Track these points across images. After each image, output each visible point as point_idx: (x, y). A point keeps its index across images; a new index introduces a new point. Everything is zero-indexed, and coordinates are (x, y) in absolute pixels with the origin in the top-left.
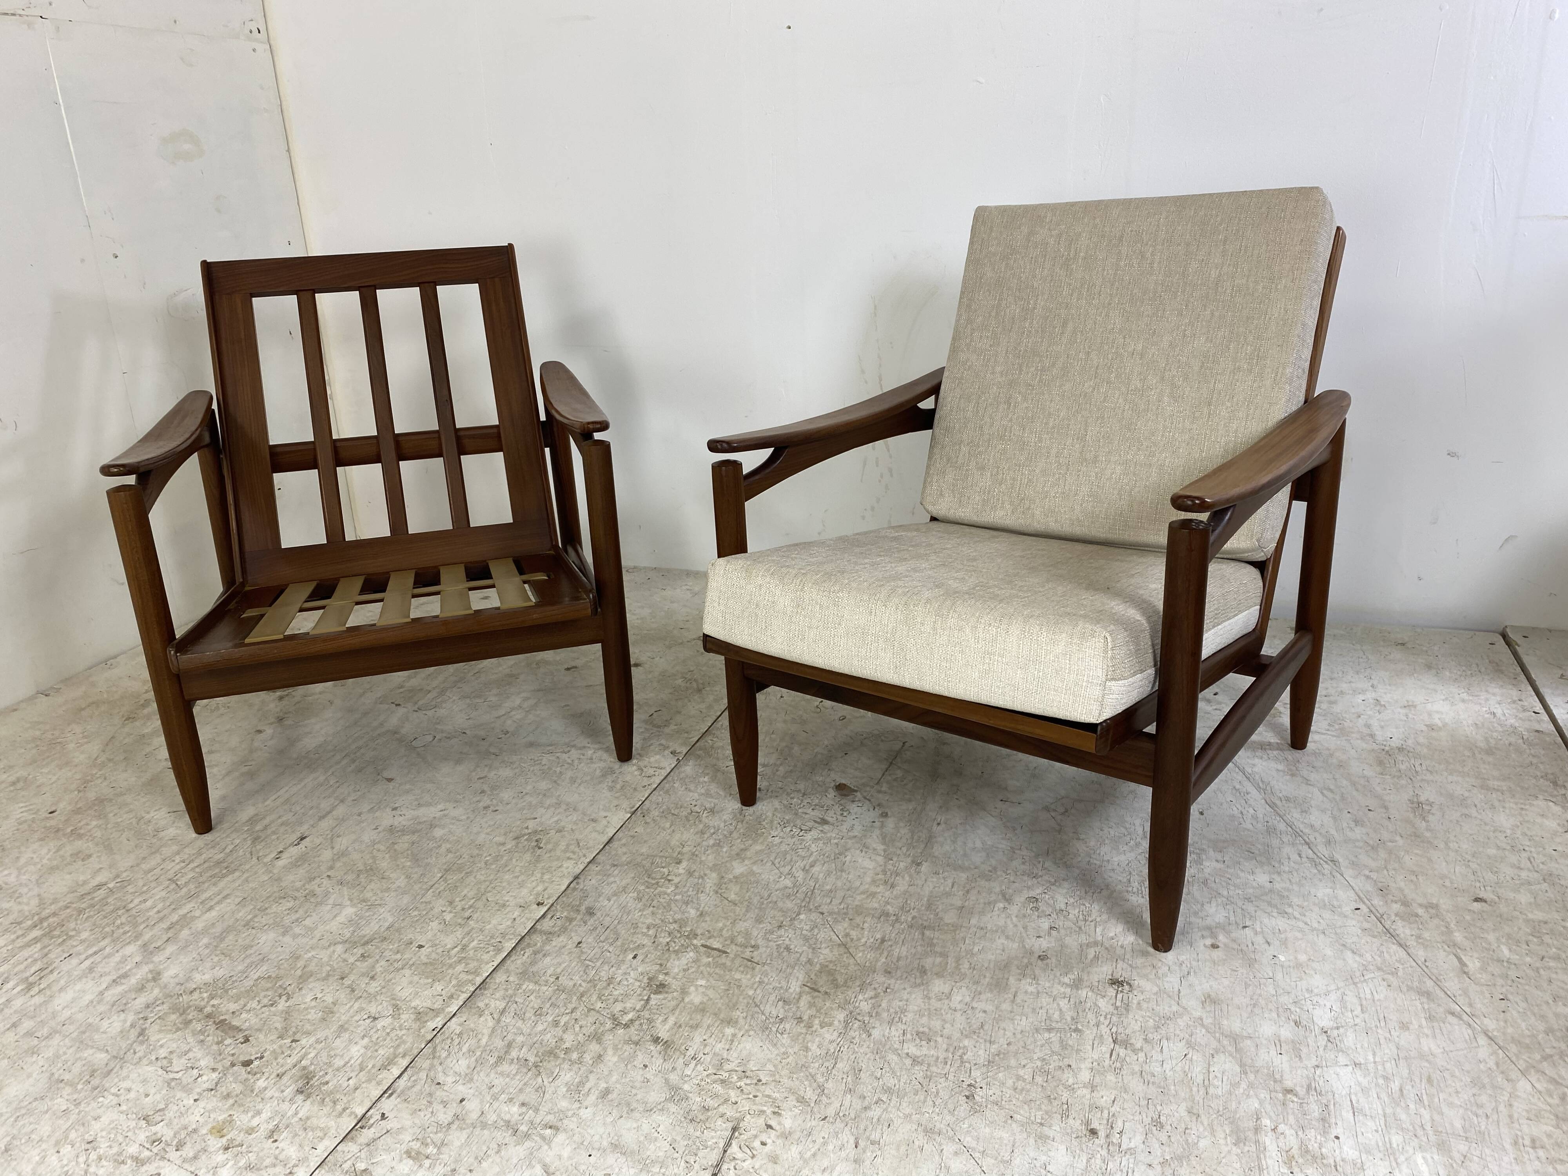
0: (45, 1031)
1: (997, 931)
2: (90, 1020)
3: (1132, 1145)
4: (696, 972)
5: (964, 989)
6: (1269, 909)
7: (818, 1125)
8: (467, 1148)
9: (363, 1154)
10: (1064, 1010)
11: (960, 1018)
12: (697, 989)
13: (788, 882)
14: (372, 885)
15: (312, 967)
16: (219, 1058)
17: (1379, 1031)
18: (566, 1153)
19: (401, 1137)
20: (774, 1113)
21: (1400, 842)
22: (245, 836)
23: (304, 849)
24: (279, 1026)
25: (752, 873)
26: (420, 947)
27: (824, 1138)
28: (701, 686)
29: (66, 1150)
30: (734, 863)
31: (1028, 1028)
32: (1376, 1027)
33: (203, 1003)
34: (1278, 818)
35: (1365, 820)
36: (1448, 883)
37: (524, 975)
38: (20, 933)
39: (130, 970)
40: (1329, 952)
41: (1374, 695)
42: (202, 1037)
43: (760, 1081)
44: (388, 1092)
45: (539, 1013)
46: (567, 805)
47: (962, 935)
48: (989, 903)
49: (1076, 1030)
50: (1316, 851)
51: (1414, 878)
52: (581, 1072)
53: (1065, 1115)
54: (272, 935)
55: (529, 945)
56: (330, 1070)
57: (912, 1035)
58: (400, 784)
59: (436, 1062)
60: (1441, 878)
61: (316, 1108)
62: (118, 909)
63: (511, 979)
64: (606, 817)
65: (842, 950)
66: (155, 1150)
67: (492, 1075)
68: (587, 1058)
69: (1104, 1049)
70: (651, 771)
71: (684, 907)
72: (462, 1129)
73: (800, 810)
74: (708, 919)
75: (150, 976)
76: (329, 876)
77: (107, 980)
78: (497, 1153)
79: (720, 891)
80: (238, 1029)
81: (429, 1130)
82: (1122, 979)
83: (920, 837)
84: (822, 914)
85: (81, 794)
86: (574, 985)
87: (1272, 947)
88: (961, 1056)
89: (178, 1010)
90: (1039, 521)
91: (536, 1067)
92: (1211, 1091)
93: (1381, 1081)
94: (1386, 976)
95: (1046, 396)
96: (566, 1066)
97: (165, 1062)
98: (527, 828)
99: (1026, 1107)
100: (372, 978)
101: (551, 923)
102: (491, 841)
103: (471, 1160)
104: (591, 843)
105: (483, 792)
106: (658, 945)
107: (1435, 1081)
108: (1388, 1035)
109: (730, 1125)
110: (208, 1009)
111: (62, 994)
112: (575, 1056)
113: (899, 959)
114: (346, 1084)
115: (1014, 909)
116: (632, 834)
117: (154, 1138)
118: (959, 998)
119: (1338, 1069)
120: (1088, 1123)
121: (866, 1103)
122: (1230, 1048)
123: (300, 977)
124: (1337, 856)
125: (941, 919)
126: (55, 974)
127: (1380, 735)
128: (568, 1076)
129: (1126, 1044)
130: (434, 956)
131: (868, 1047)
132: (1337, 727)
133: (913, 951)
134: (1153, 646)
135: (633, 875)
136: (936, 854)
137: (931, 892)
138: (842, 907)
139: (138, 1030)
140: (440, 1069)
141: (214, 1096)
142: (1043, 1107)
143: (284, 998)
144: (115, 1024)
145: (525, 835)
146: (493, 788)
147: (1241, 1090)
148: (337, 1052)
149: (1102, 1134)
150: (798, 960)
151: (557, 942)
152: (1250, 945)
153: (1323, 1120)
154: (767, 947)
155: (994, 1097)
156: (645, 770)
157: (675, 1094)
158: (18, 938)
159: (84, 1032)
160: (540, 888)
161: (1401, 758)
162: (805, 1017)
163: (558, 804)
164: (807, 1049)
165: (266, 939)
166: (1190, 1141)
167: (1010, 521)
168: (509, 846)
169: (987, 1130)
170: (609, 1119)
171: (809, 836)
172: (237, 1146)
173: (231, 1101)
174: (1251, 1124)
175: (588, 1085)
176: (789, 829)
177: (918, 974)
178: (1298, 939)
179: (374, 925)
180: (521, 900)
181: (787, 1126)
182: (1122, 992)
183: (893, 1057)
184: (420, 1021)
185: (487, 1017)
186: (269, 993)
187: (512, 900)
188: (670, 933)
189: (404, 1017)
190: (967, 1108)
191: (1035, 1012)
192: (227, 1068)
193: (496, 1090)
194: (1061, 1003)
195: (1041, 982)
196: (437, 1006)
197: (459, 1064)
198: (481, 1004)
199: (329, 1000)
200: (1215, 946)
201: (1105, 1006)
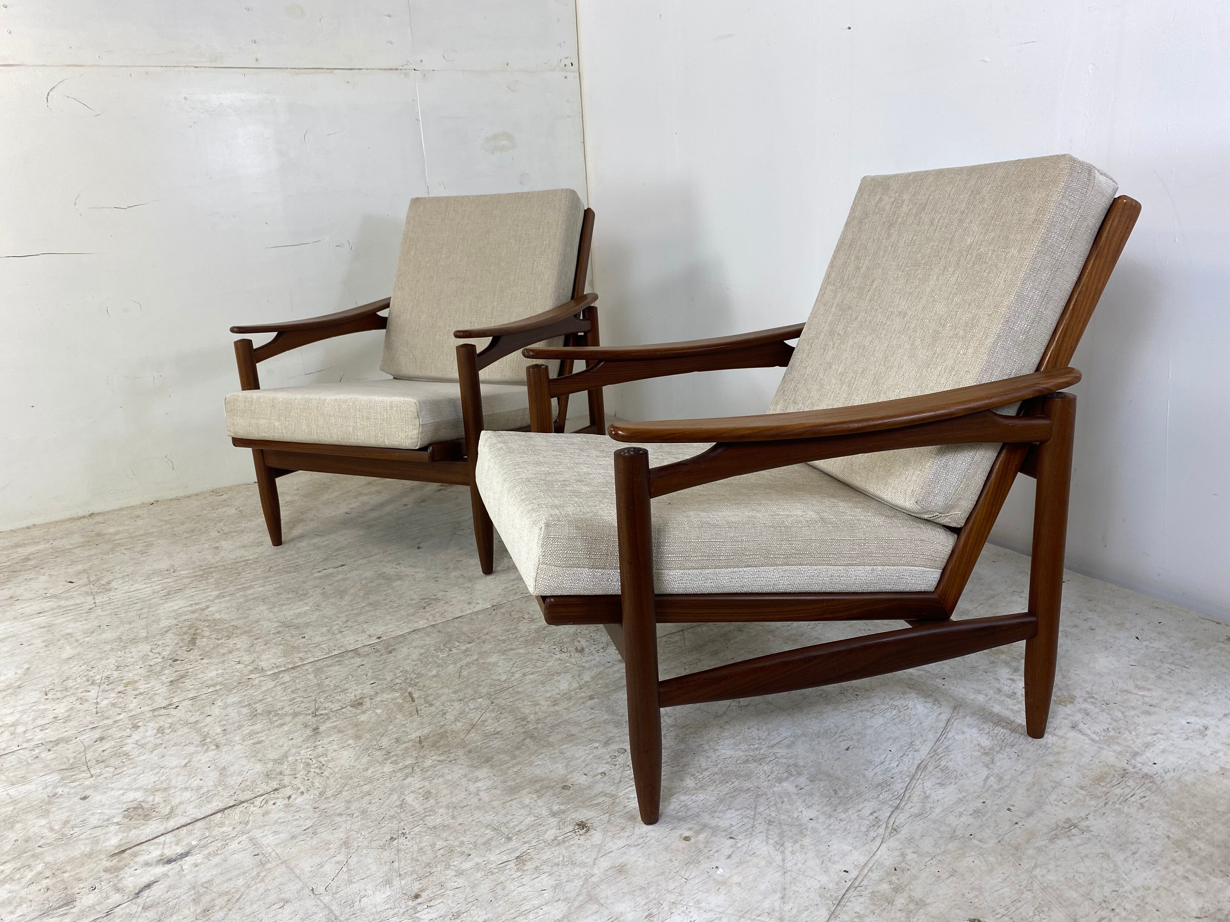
1: (567, 759)
3: (423, 917)
4: (386, 704)
5: (492, 782)
8: (179, 738)
9: (147, 719)
10: (524, 823)
11: (461, 796)
12: (371, 714)
13: (504, 678)
14: (332, 600)
15: (256, 629)
16: (171, 653)
18: (205, 760)
19: (168, 719)
20: (302, 792)
24: (207, 650)
25: (495, 665)
26: (304, 637)
27: (300, 817)
31: (485, 822)
33: (201, 627)
34: (907, 780)
36: (971, 895)
37: (317, 670)
39: (204, 601)
40: (764, 887)
42: (180, 642)
43: (322, 774)
44: (195, 698)
45: (295, 691)
47: (544, 751)
48: (593, 741)
49: (509, 838)
50: (894, 817)
51: (946, 876)
52: (266, 728)
53: (420, 878)
54: (264, 607)
55: (341, 657)
56: (193, 678)
57: (424, 791)
59: (228, 693)
61: (165, 692)
63: (310, 669)
65: (469, 728)
66: (102, 681)
67: (235, 710)
68: (279, 722)
69: (504, 858)
71: (434, 668)
72: (190, 728)
74: (435, 679)
76: (323, 589)
77: (191, 603)
78: (185, 745)
79: (464, 667)
80: (194, 644)
81: (180, 722)
82: (589, 825)
84: (492, 703)
86: (328, 685)
87: (727, 860)
89: (191, 626)
91: (255, 716)
96: (265, 721)
97: (156, 647)
98: (436, 595)
99: (409, 861)
100: (266, 644)
101: (369, 650)
103: (173, 743)
106: (391, 683)
109: (277, 787)
110: (199, 631)
111: (172, 603)
112: (276, 719)
113: (488, 747)
114: (188, 687)
116: (475, 617)
117: (109, 676)
120: (423, 890)
121: (344, 812)
123: (245, 631)
124: (906, 828)
125: (549, 736)
126: (181, 593)
128: (258, 727)
129: (522, 863)
130: (301, 644)
131: (393, 785)
133: (503, 747)
135: (439, 640)
137: (570, 718)
139: (168, 629)
140: (224, 697)
141: (147, 669)
142: (417, 868)
143: (227, 638)
144: (166, 623)
145: (429, 599)
148: (207, 671)
149: (419, 900)
150: (440, 722)
151: (355, 660)
152: (713, 851)
154: (437, 708)
155: (403, 847)
157: (281, 759)
159: (154, 622)
160: (390, 630)
162: (392, 754)
164: (366, 770)
165: (260, 608)
169: (371, 861)
170: (241, 755)
172: (123, 693)
173: (148, 674)
175: (258, 735)
176: (555, 647)
177: (482, 761)
178: (757, 866)
179: (304, 619)
180: (374, 632)
181: (296, 802)
182: (575, 832)
183: (395, 797)
184: (251, 672)
185: (274, 683)
186: (226, 634)
187: (371, 631)
188: (407, 679)
189: (249, 667)
190: (382, 843)
191: (505, 815)
192: (167, 659)
193: (226, 718)
194: (529, 819)
195: (539, 801)
196: (266, 669)
197: (232, 699)
198: (281, 676)
199: (238, 646)
200: (687, 839)
201: (550, 834)
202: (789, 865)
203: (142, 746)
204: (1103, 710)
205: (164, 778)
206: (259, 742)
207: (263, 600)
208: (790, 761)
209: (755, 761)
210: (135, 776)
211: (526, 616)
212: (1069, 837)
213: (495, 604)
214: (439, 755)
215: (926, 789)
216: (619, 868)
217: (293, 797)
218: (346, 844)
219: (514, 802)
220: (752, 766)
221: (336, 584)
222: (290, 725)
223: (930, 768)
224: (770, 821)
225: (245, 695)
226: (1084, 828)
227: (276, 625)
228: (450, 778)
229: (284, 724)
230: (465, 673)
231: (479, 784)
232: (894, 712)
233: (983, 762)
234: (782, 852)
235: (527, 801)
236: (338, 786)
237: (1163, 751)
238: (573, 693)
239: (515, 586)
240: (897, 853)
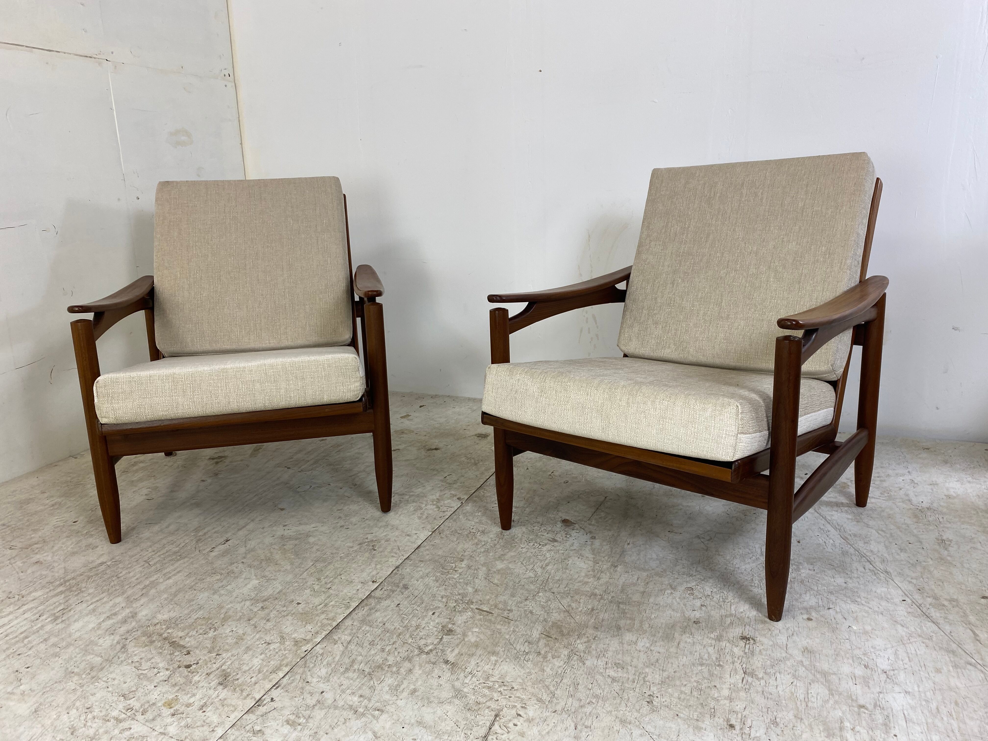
0: (64, 644)
1: (666, 606)
2: (92, 639)
3: (758, 735)
4: (473, 623)
5: (645, 639)
6: (845, 599)
7: (551, 716)
8: (325, 720)
9: (259, 721)
10: (710, 653)
11: (643, 656)
12: (473, 634)
13: (532, 575)
14: (270, 568)
15: (230, 613)
16: (171, 663)
17: (922, 673)
18: (388, 725)
19: (283, 712)
20: (522, 707)
21: (931, 562)
22: (192, 538)
23: (228, 547)
24: (209, 646)
25: (510, 569)
26: (299, 604)
27: (554, 723)
28: (477, 462)
29: (73, 712)
30: (497, 562)
31: (687, 663)
32: (919, 670)
33: (162, 631)
34: (849, 546)
35: (907, 549)
36: (963, 587)
37: (363, 621)
38: (52, 588)
39: (118, 611)
40: (886, 625)
41: (910, 477)
42: (161, 651)
43: (513, 688)
44: (276, 686)
45: (372, 643)
46: (392, 526)
47: (643, 608)
48: (661, 590)
49: (719, 665)
50: (875, 566)
51: (941, 584)
52: (398, 679)
53: (713, 715)
54: (206, 594)
55: (367, 605)
56: (240, 672)
57: (612, 664)
58: (289, 512)
59: (306, 669)
60: (959, 584)
61: (230, 693)
62: (113, 576)
63: (355, 624)
64: (416, 534)
65: (566, 614)
66: (129, 714)
67: (342, 678)
68: (402, 671)
69: (738, 677)
70: (445, 509)
71: (465, 586)
72: (321, 709)
73: (539, 534)
74: (480, 593)
75: (130, 615)
76: (243, 562)
77: (104, 616)
78: (344, 724)
79: (488, 578)
80: (184, 647)
81: (301, 709)
82: (749, 636)
83: (616, 551)
84: (554, 593)
85: (93, 513)
86: (395, 629)
87: (848, 621)
88: (644, 678)
89: (147, 634)
90: (692, 355)
91: (370, 675)
92: (810, 704)
93: (924, 703)
94: (924, 641)
95: (697, 279)
96: (389, 675)
97: (137, 664)
98: (367, 538)
99: (687, 709)
100: (268, 620)
101: (381, 593)
102: (344, 545)
103: (327, 727)
104: (406, 548)
105: (340, 517)
106: (448, 608)
107: (960, 704)
108: (927, 675)
109: (493, 713)
110: (165, 635)
111: (76, 624)
112: (394, 669)
113: (603, 620)
114: (250, 680)
115: (677, 594)
116: (432, 543)
117: (129, 707)
118: (642, 644)
119: (894, 695)
120: (728, 720)
121: (582, 704)
122: (822, 680)
123: (223, 618)
124: (889, 569)
125: (631, 598)
126: (72, 611)
127: (915, 500)
128: (390, 681)
129: (752, 674)
130: (307, 609)
131: (583, 671)
132: (886, 495)
133: (612, 616)
134: (767, 417)
135: (433, 567)
136: (627, 561)
137: (624, 583)
138: (566, 589)
139: (122, 645)
140: (309, 673)
141: (167, 684)
142: (698, 710)
143: (213, 630)
144: (107, 641)
145: (366, 542)
146: (346, 516)
147: (830, 705)
148: (245, 662)
149: (738, 727)
150: (538, 619)
151: (385, 603)
152: (833, 619)
153: (885, 725)
154: (518, 611)
155: (665, 703)
156: (441, 508)
157: (458, 694)
158: (50, 591)
159: (88, 645)
160: (374, 573)
161: (929, 514)
162: (543, 652)
163: (387, 526)
164: (543, 671)
165: (203, 597)
166: (796, 734)
167: (674, 356)
168: (355, 548)
169: (661, 722)
170: (416, 707)
171: (545, 548)
172: (180, 714)
173: (177, 688)
174: (837, 725)
175: (402, 687)
176: (532, 544)
177: (615, 630)
179: (270, 590)
180: (362, 579)
181: (531, 715)
182: (749, 643)
183: (599, 677)
186: (204, 627)
187: (356, 579)
188: (456, 601)
189: (287, 643)
190: (647, 708)
191: (692, 653)
192: (175, 669)
194: (709, 649)
195: (695, 636)
200: (809, 619)
201: (737, 651)
207: (192, 589)
212: (949, 546)
213: (430, 530)
216: (806, 650)
217: (521, 713)
218: (623, 721)
221: (250, 555)
227: (247, 603)
228: (615, 648)
231: (640, 644)
233: (864, 526)
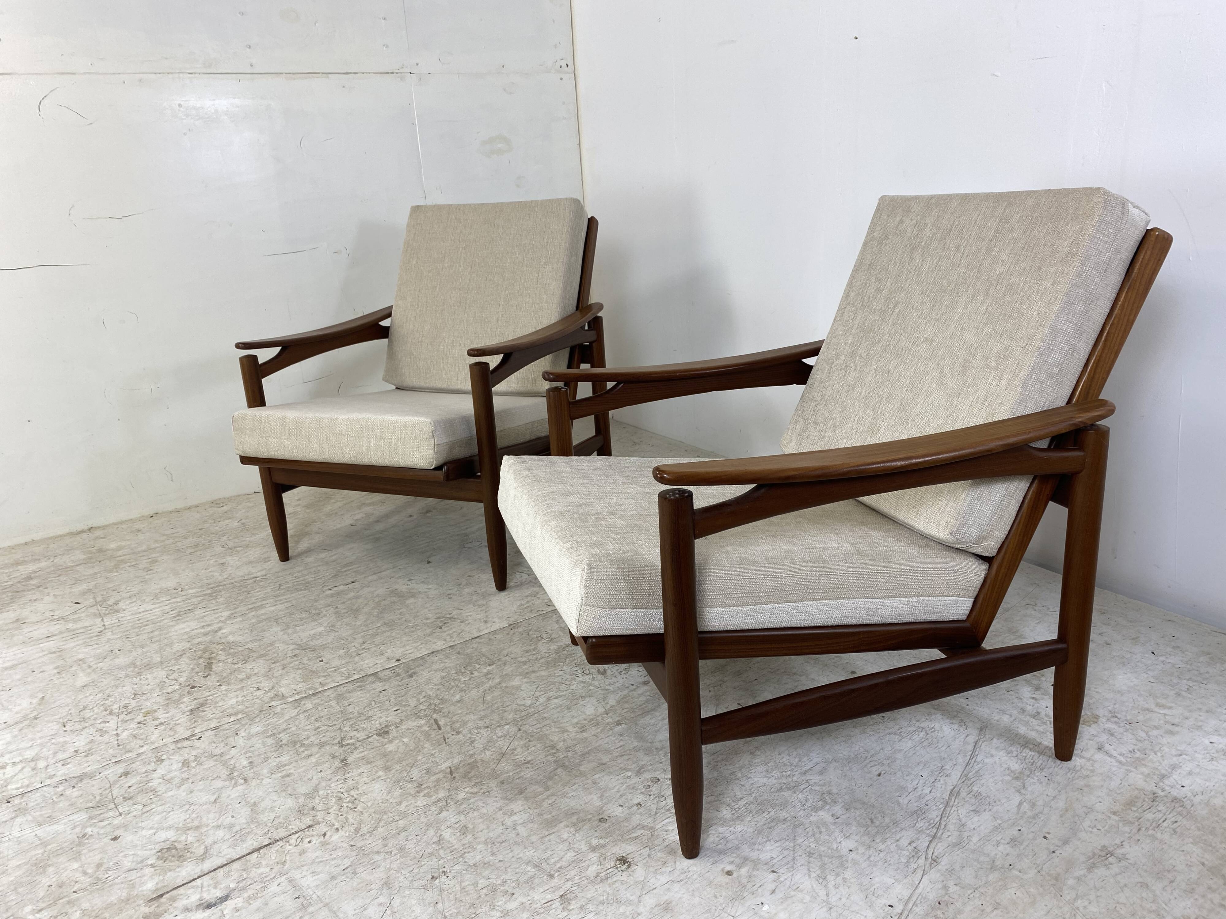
0: (157, 639)
1: (602, 789)
2: (174, 642)
4: (412, 733)
5: (526, 815)
7: (345, 848)
10: (564, 859)
11: (498, 831)
12: (398, 743)
13: (529, 702)
14: (346, 620)
15: (272, 652)
16: (188, 680)
19: (192, 752)
20: (337, 829)
24: (225, 675)
25: (518, 688)
26: (321, 661)
27: (338, 856)
30: (517, 678)
31: (525, 858)
33: (216, 651)
37: (340, 696)
39: (215, 623)
42: (196, 667)
43: (355, 808)
44: (217, 728)
45: (318, 719)
47: (577, 781)
48: (625, 769)
49: (551, 876)
50: (932, 846)
52: (292, 759)
54: (279, 628)
55: (361, 682)
56: (213, 706)
57: (460, 826)
59: (250, 722)
61: (186, 721)
62: (246, 592)
63: (332, 695)
64: (494, 622)
65: (499, 757)
66: (121, 711)
67: (260, 741)
68: (305, 753)
69: (549, 896)
71: (458, 692)
74: (459, 705)
75: (216, 629)
76: (337, 607)
77: (202, 624)
79: (487, 691)
80: (211, 670)
82: (630, 860)
84: (520, 730)
86: (351, 712)
87: (771, 896)
88: (465, 853)
89: (204, 650)
91: (280, 746)
96: (292, 752)
97: (171, 673)
98: (451, 614)
99: (453, 902)
100: (284, 668)
101: (389, 673)
103: (200, 777)
104: (466, 635)
106: (415, 709)
109: (311, 823)
110: (213, 655)
111: (182, 624)
112: (302, 749)
113: (520, 778)
114: (209, 715)
115: (633, 781)
116: (492, 637)
121: (382, 850)
123: (260, 655)
125: (580, 765)
128: (286, 758)
129: (567, 901)
130: (320, 668)
131: (429, 820)
133: (535, 777)
135: (459, 662)
137: (600, 746)
138: (536, 731)
139: (183, 653)
140: (247, 727)
141: (165, 697)
143: (243, 662)
144: (179, 647)
145: (445, 617)
148: (227, 698)
150: (468, 751)
151: (376, 685)
152: (757, 886)
155: (445, 886)
157: (312, 793)
159: (166, 646)
160: (408, 652)
162: (424, 786)
164: (400, 804)
165: (275, 629)
169: (415, 902)
170: (271, 790)
172: (143, 724)
173: (167, 702)
176: (576, 669)
177: (516, 792)
178: (801, 901)
179: (320, 641)
180: (392, 655)
181: (332, 839)
182: (617, 868)
183: (431, 832)
184: (272, 699)
185: (296, 711)
186: (241, 657)
187: (389, 653)
188: (431, 705)
189: (269, 694)
190: (423, 883)
191: (545, 851)
192: (185, 686)
193: (251, 749)
194: (569, 854)
195: (577, 835)
196: (287, 695)
197: (256, 729)
198: (303, 703)
199: (256, 671)
200: (729, 873)
201: (592, 871)
202: (833, 900)
203: (169, 781)
204: (1127, 730)
205: (194, 815)
206: (289, 775)
207: (276, 621)
208: (824, 788)
209: (789, 789)
210: (164, 814)
211: (545, 636)
212: (1106, 865)
213: (511, 622)
214: (472, 787)
215: (961, 816)
216: (664, 905)
217: (328, 834)
218: (387, 884)
219: (552, 837)
220: (787, 794)
221: (349, 602)
222: (317, 756)
223: (963, 794)
224: (810, 853)
225: (268, 725)
226: (1120, 856)
227: (292, 647)
228: (485, 811)
229: (311, 755)
230: (489, 698)
231: (515, 818)
232: (922, 734)
233: (1014, 787)
234: (826, 886)
235: (565, 836)
236: (373, 822)
237: (1190, 773)
238: (600, 718)
239: (530, 604)
240: (940, 886)
